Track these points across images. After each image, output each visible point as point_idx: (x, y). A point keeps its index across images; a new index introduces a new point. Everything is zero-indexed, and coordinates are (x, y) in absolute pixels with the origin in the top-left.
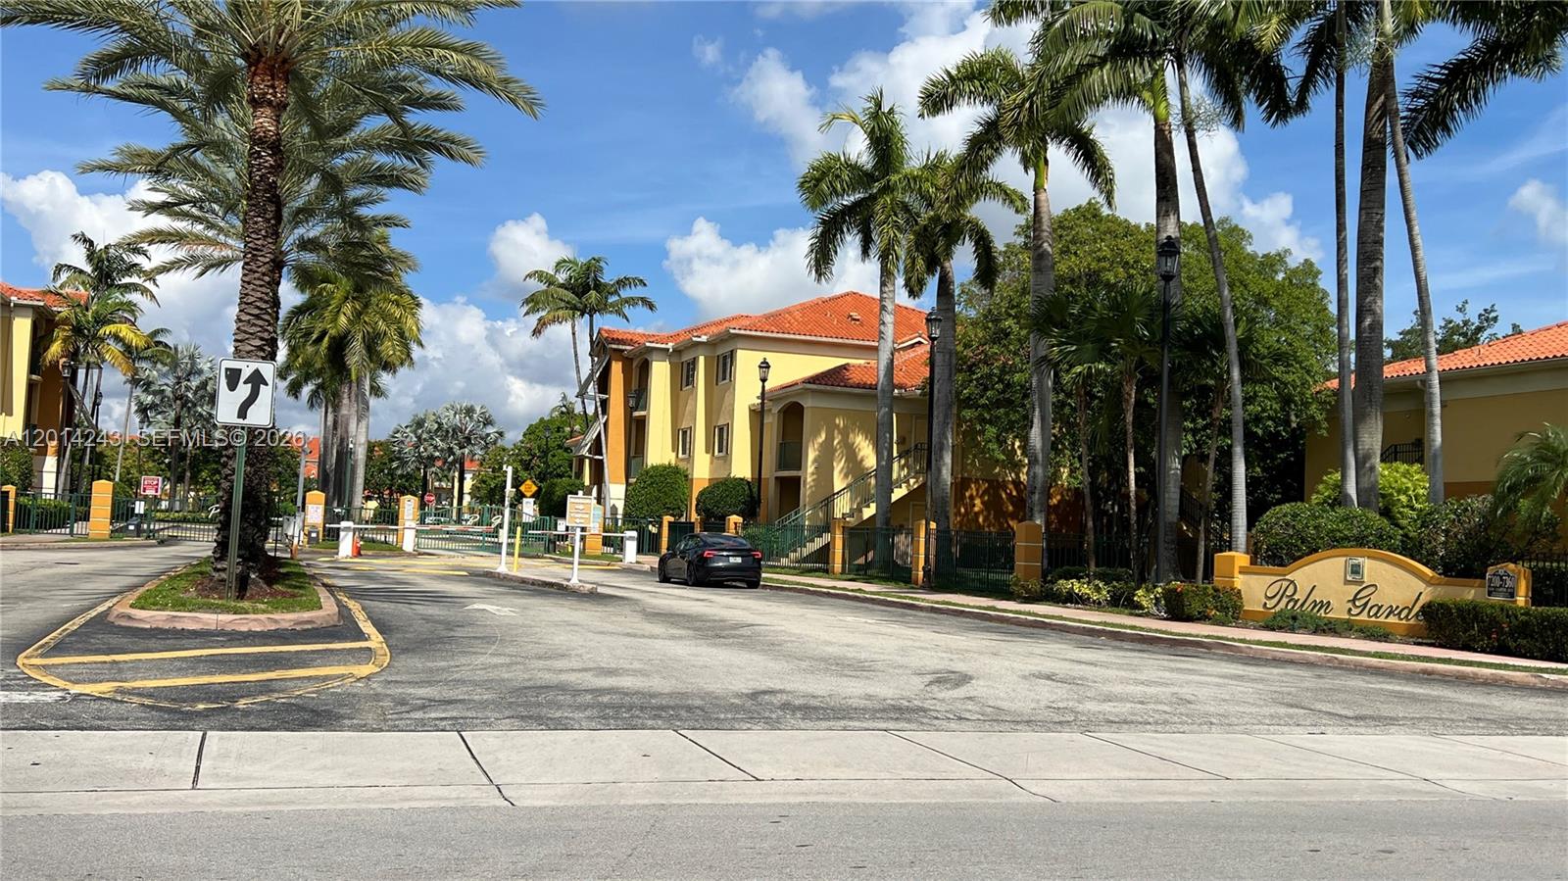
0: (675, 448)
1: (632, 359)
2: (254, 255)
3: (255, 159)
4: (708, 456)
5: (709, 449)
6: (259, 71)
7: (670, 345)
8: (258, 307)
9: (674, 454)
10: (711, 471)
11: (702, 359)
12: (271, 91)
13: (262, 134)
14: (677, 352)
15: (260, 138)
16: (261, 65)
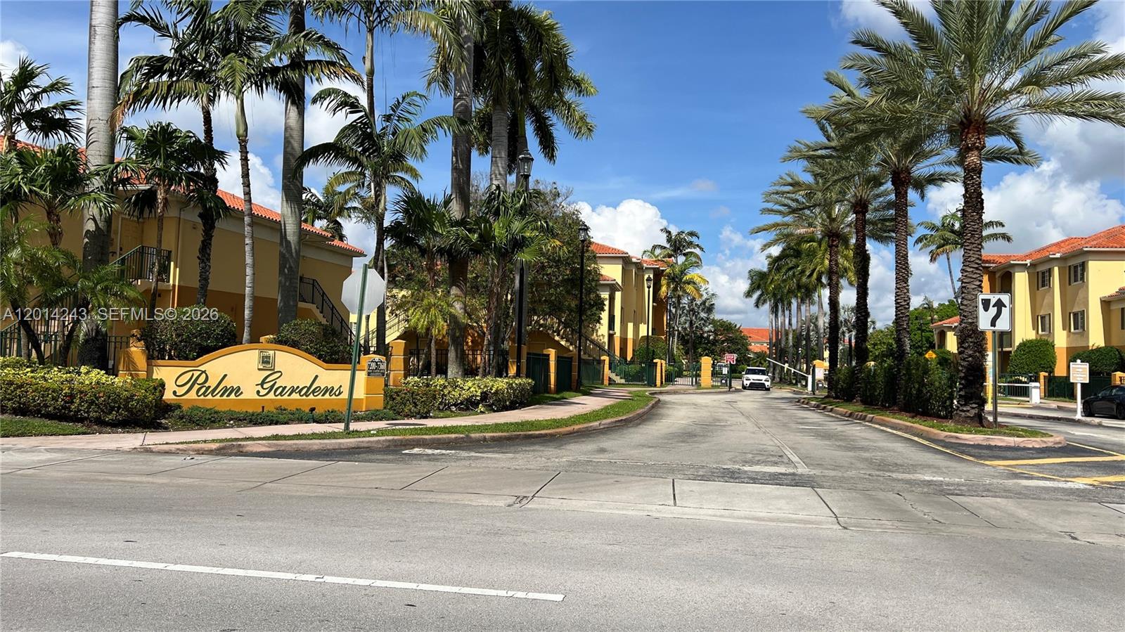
0: (1035, 327)
1: (995, 272)
2: (972, 234)
3: (970, 180)
4: (1065, 332)
5: (1066, 326)
6: (970, 131)
7: (1028, 262)
8: (977, 263)
9: (1034, 332)
10: (1068, 342)
11: (1056, 269)
12: (978, 141)
13: (973, 166)
14: (1033, 265)
15: (973, 168)
16: (971, 128)
